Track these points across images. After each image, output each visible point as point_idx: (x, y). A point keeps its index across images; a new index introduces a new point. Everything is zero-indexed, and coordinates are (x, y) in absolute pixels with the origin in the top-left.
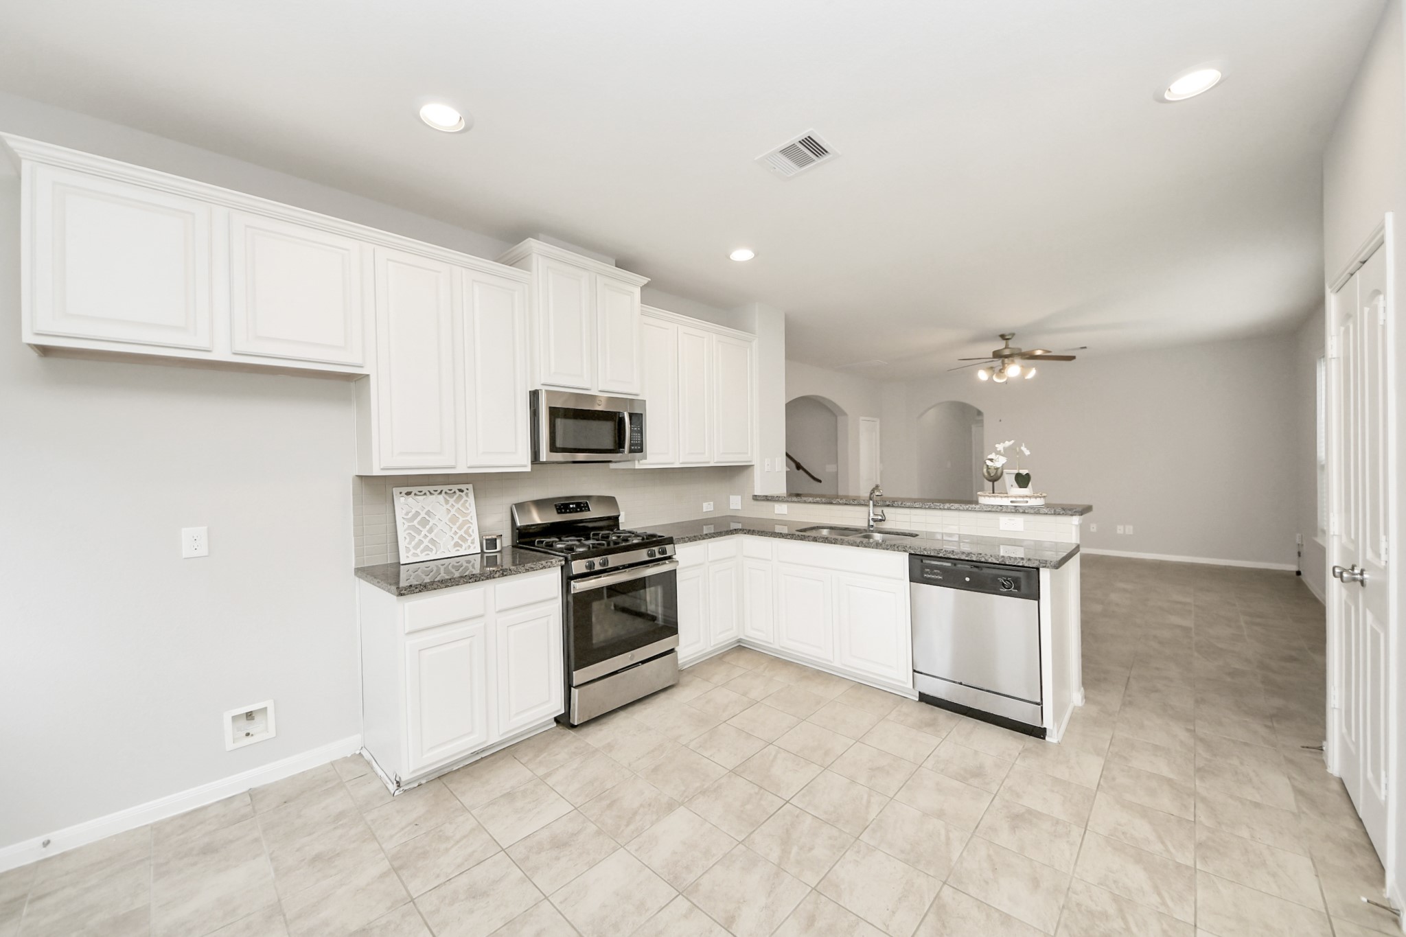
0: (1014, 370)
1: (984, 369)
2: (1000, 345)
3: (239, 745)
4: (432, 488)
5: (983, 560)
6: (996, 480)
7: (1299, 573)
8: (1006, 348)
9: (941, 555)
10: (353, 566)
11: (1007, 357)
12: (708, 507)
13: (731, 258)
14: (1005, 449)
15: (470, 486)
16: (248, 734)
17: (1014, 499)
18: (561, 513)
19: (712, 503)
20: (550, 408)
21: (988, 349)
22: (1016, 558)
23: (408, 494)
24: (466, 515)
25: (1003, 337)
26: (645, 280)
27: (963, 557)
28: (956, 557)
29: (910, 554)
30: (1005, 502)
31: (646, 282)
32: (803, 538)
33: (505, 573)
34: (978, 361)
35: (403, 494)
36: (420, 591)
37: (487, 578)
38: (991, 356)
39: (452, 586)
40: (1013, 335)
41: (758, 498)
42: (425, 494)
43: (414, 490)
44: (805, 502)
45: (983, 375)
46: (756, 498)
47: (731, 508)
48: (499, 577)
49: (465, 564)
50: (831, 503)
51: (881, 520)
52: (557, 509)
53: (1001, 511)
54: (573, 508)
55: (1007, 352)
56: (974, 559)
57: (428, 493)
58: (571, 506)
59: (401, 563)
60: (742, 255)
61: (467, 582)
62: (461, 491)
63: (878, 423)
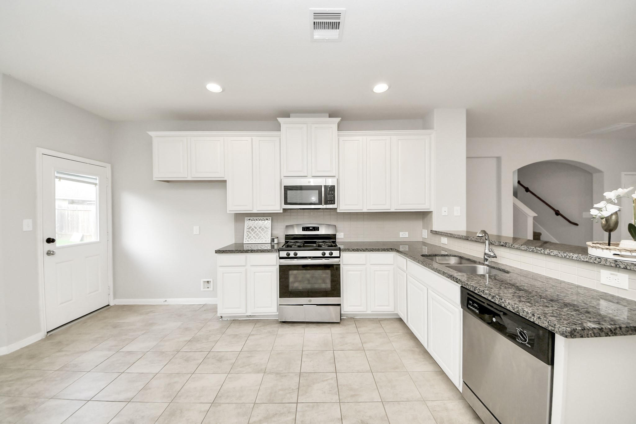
3: (204, 290)
4: (257, 218)
12: (404, 235)
15: (271, 218)
16: (208, 288)
17: (625, 253)
18: (305, 230)
19: (407, 233)
20: (284, 186)
23: (249, 220)
24: (267, 228)
26: (339, 119)
27: (490, 298)
28: (485, 296)
29: (461, 286)
33: (252, 252)
35: (248, 220)
36: (222, 253)
37: (245, 252)
39: (233, 253)
42: (255, 220)
43: (251, 218)
44: (455, 238)
46: (432, 232)
47: (423, 237)
48: (250, 252)
52: (303, 229)
53: (600, 264)
56: (497, 303)
57: (256, 220)
58: (310, 228)
59: (244, 243)
60: (381, 88)
61: (238, 253)
62: (267, 219)
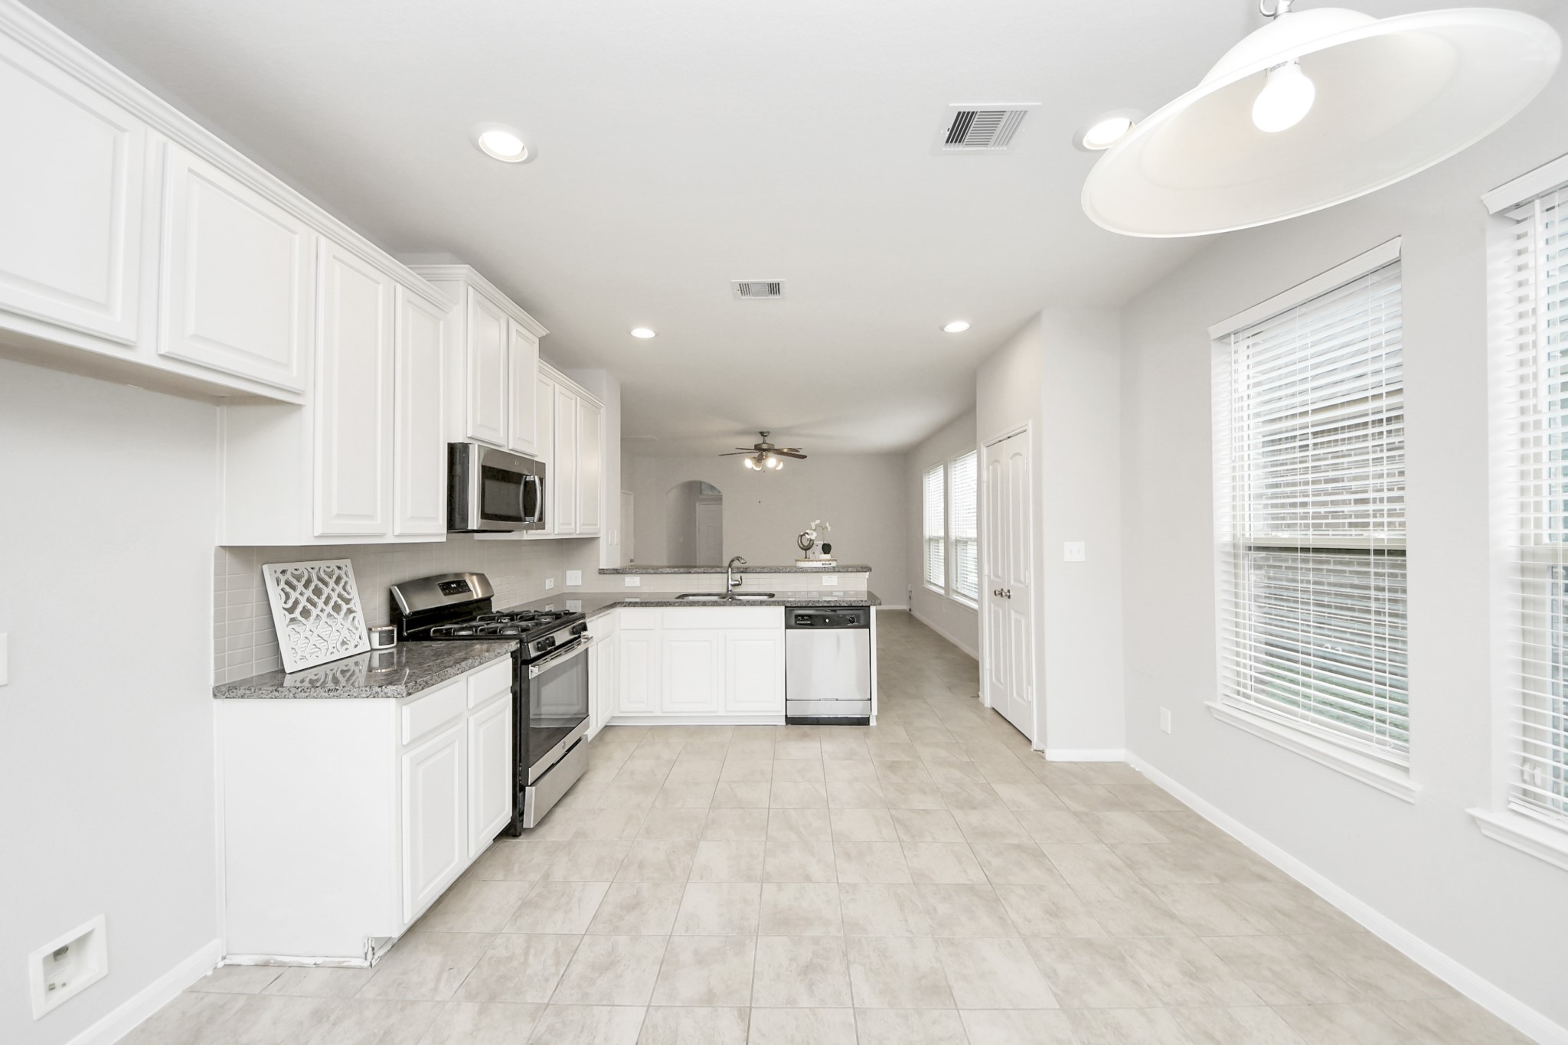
0: (772, 462)
1: (750, 458)
2: (759, 440)
4: (308, 565)
5: (838, 605)
6: (809, 549)
7: (910, 610)
8: (764, 443)
9: (810, 605)
10: (212, 683)
11: (764, 450)
12: (549, 584)
13: (632, 333)
14: (817, 526)
15: (348, 562)
17: (824, 562)
18: (447, 594)
19: (552, 579)
20: (482, 466)
21: (751, 441)
22: (858, 601)
23: (284, 573)
24: (347, 601)
25: (762, 434)
26: (544, 332)
27: (825, 604)
28: (821, 605)
29: (786, 607)
30: (819, 565)
31: (544, 334)
32: (681, 605)
34: (744, 451)
35: (278, 574)
38: (753, 448)
40: (769, 432)
41: (605, 572)
43: (290, 567)
44: (662, 573)
45: (749, 463)
46: (602, 572)
47: (568, 584)
49: (353, 667)
50: (690, 573)
51: (738, 585)
52: (443, 590)
53: (824, 572)
54: (454, 587)
55: (765, 446)
56: (832, 605)
59: (287, 671)
62: (339, 568)
63: (632, 498)
